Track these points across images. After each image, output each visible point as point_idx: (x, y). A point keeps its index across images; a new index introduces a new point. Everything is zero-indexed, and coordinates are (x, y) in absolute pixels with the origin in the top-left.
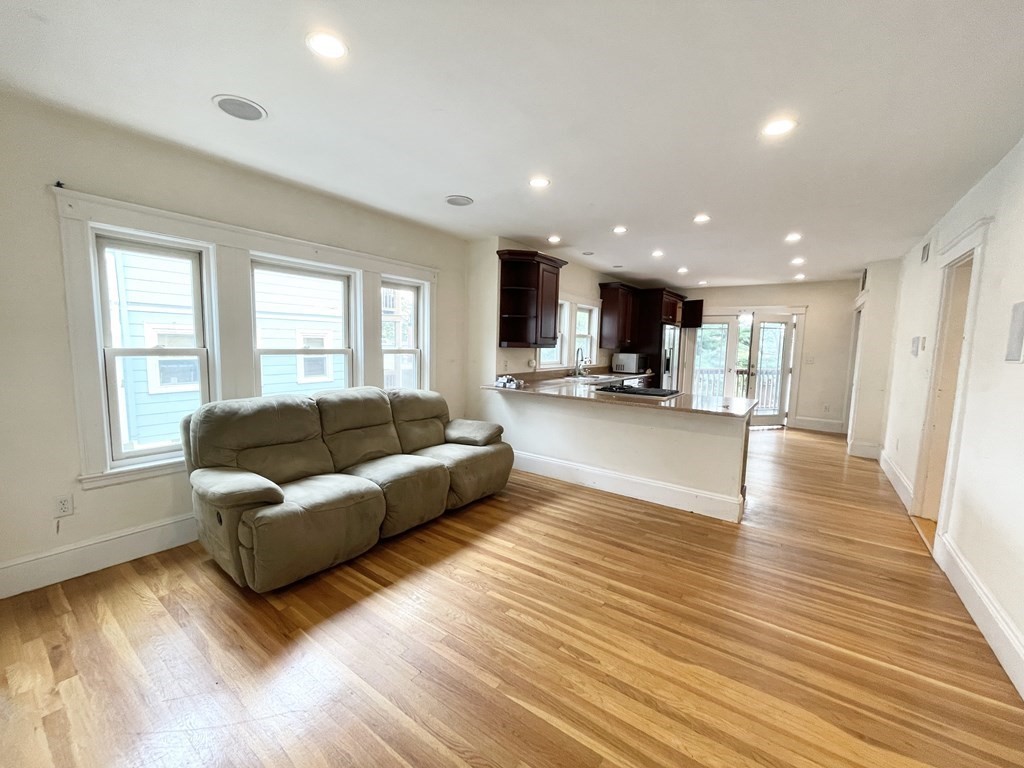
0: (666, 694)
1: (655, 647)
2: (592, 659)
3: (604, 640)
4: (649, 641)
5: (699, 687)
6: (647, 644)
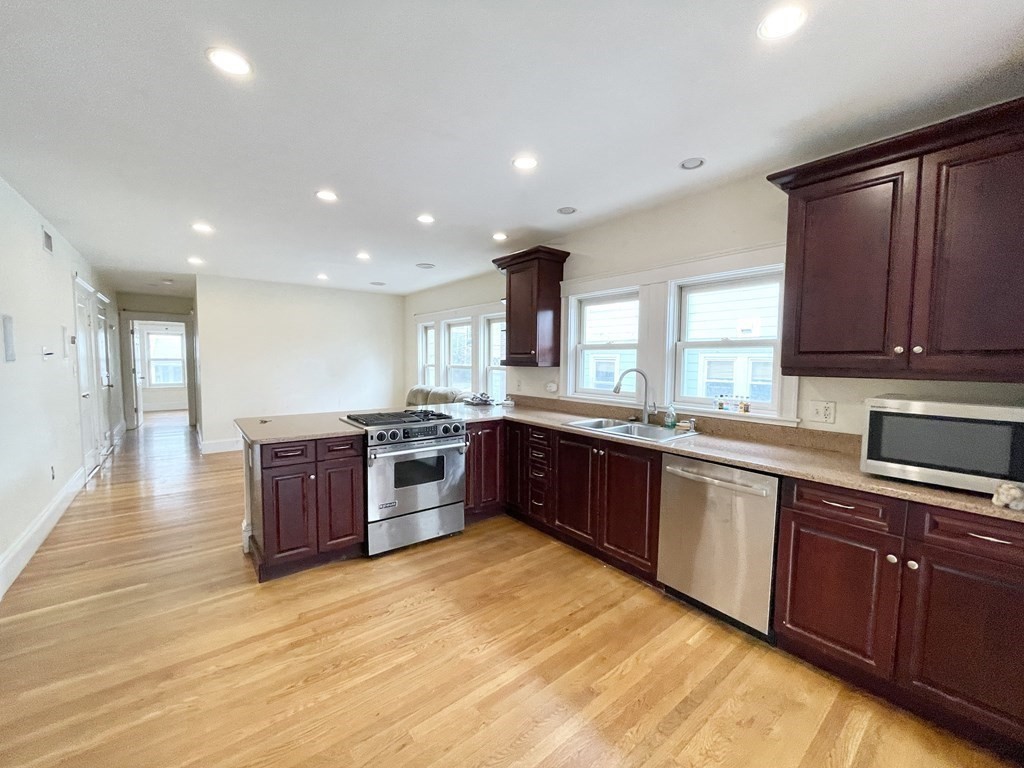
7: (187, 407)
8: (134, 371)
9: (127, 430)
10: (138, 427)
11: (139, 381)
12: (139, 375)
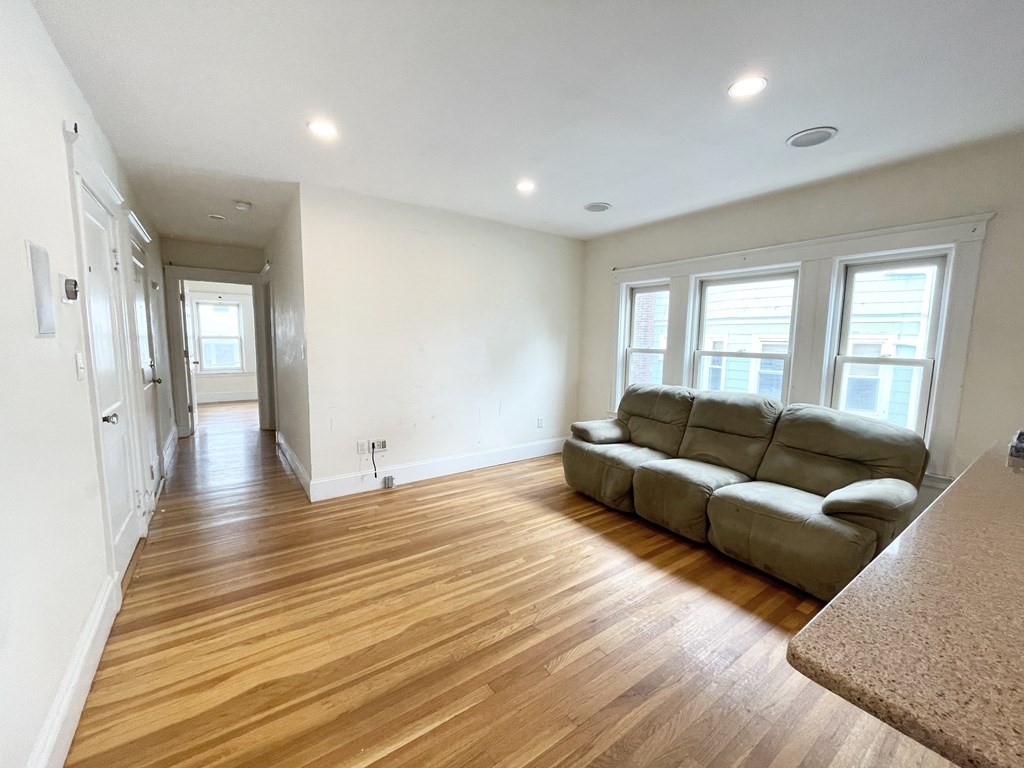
0: (397, 602)
1: (439, 619)
2: (451, 581)
3: (466, 594)
4: (445, 618)
5: (386, 620)
6: (444, 615)
7: (256, 396)
8: (186, 354)
9: (180, 438)
10: (193, 434)
11: (192, 366)
12: (192, 359)
